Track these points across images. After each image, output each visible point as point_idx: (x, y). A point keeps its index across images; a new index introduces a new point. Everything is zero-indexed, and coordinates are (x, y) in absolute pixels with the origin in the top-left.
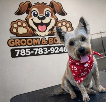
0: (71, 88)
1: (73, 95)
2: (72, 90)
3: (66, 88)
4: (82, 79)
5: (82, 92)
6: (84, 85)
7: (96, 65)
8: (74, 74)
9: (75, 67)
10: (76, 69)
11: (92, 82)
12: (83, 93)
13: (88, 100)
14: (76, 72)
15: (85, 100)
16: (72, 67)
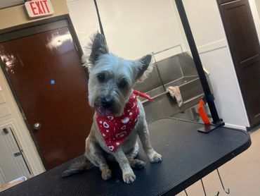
0: (102, 157)
1: (106, 172)
2: (103, 162)
3: (93, 158)
4: (118, 144)
5: (120, 165)
6: (123, 150)
7: (142, 118)
8: (104, 135)
9: (105, 123)
10: (108, 126)
11: (137, 144)
12: (123, 165)
13: (133, 180)
14: (108, 131)
15: (128, 179)
16: (101, 122)
